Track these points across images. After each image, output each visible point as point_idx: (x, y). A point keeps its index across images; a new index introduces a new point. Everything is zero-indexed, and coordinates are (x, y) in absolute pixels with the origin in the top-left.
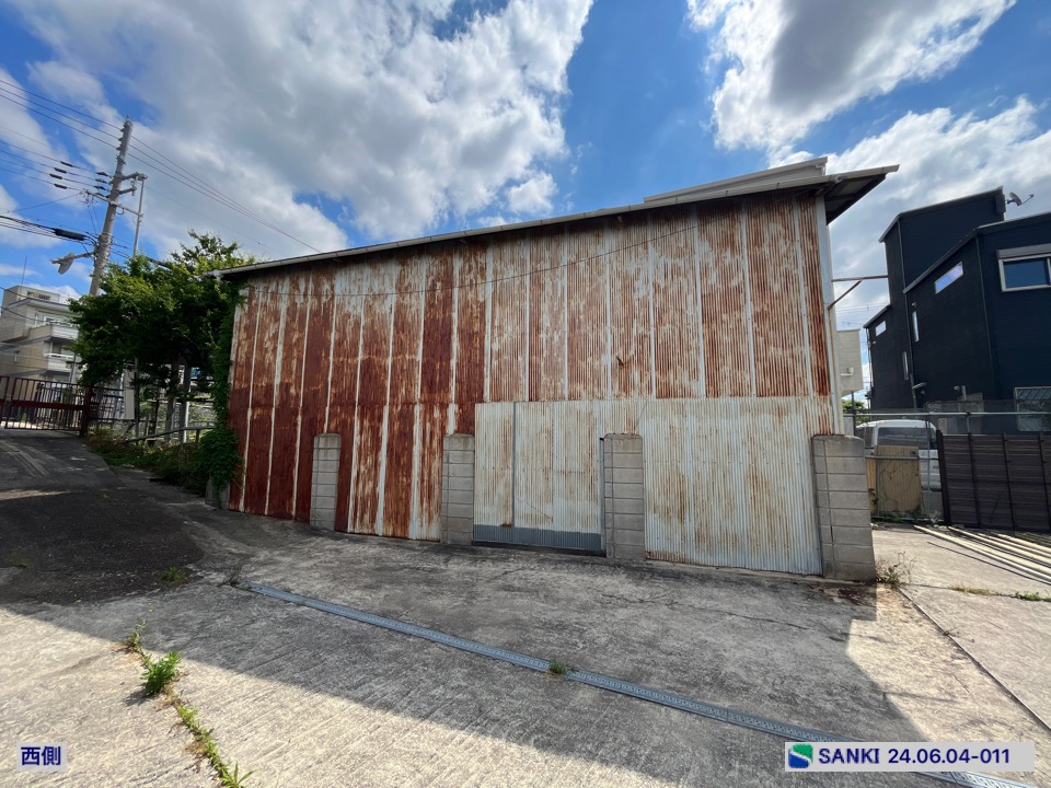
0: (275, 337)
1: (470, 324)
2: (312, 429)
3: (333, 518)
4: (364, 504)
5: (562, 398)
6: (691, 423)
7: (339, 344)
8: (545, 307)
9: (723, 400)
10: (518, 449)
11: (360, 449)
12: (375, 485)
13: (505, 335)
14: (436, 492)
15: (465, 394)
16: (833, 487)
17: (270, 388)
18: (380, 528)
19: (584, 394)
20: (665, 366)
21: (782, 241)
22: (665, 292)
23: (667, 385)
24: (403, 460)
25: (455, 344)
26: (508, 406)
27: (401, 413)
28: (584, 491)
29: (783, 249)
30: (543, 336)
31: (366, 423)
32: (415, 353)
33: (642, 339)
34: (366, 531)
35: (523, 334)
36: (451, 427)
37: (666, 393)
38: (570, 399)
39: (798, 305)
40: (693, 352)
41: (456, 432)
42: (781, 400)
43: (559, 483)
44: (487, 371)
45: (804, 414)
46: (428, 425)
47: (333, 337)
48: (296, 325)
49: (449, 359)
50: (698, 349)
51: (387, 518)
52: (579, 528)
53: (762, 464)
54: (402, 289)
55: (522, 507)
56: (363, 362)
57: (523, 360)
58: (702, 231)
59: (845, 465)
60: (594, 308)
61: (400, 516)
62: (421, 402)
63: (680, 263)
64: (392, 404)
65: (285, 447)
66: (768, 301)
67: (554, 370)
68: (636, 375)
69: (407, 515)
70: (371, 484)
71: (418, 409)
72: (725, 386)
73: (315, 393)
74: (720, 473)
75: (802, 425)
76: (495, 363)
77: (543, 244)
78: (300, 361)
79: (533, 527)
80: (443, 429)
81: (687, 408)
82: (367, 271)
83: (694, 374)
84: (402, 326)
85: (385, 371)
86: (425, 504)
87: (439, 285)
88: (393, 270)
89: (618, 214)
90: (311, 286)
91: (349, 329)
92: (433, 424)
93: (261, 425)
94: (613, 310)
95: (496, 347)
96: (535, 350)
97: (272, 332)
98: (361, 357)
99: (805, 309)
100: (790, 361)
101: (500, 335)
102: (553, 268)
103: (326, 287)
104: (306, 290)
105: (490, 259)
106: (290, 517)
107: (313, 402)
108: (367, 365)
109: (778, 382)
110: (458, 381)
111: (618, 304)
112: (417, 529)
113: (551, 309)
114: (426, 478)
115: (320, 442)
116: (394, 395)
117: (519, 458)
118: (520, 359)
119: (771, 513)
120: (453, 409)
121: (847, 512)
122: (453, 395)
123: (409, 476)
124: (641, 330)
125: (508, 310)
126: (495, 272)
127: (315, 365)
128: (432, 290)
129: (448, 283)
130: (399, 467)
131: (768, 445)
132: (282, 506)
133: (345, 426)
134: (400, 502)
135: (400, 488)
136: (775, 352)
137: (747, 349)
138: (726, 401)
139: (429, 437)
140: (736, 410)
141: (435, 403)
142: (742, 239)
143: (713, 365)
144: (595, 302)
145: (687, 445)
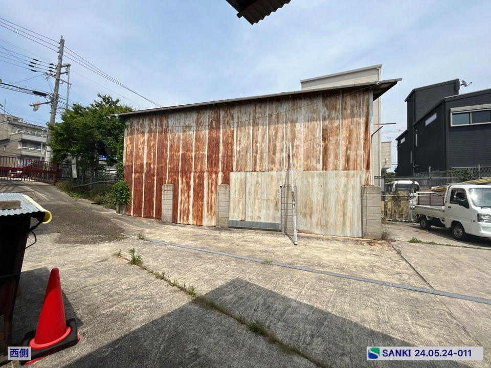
0: (143, 143)
1: (227, 139)
2: (161, 182)
3: (171, 218)
4: (184, 213)
5: (265, 171)
6: (316, 180)
7: (171, 146)
8: (259, 133)
9: (328, 172)
10: (247, 190)
11: (182, 190)
12: (188, 206)
13: (242, 144)
14: (214, 207)
15: (225, 168)
16: (369, 205)
17: (142, 165)
18: (191, 221)
19: (274, 169)
20: (306, 158)
21: (355, 108)
22: (308, 127)
23: (307, 165)
24: (200, 195)
25: (221, 148)
26: (242, 174)
27: (199, 176)
28: (273, 207)
29: (356, 111)
30: (258, 145)
31: (184, 180)
32: (204, 151)
33: (298, 146)
34: (185, 223)
35: (250, 144)
36: (220, 182)
37: (307, 168)
38: (268, 171)
39: (360, 134)
40: (318, 152)
41: (222, 183)
42: (351, 172)
43: (263, 204)
44: (234, 159)
45: (359, 177)
46: (210, 180)
47: (169, 143)
48: (152, 138)
49: (219, 153)
50: (320, 151)
51: (194, 217)
52: (271, 221)
53: (342, 197)
54: (198, 124)
55: (249, 214)
56: (182, 154)
57: (250, 155)
58: (324, 102)
59: (373, 197)
60: (279, 134)
61: (199, 217)
62: (207, 171)
63: (314, 116)
64: (195, 172)
65: (150, 190)
66: (348, 132)
67: (262, 159)
68: (295, 161)
69: (202, 217)
70: (187, 204)
71: (206, 174)
72: (330, 166)
73: (162, 167)
74: (326, 200)
75: (358, 182)
76: (238, 156)
77: (258, 106)
78: (155, 153)
79: (253, 221)
80: (216, 182)
81: (315, 175)
82: (183, 115)
83: (318, 161)
84: (198, 139)
85: (192, 158)
86: (209, 212)
87: (214, 122)
88: (194, 116)
89: (290, 95)
90: (158, 121)
91: (175, 140)
92: (212, 179)
93: (139, 179)
94: (286, 134)
95: (238, 149)
96: (254, 151)
97: (142, 141)
98: (181, 152)
99: (362, 136)
100: (355, 156)
101: (240, 144)
102: (262, 117)
103: (165, 122)
104: (156, 123)
105: (236, 112)
106: (153, 218)
107: (161, 172)
108: (184, 156)
109: (350, 165)
110: (223, 163)
111: (289, 132)
112: (205, 222)
113: (261, 134)
114: (209, 202)
115: (165, 187)
116: (196, 168)
117: (247, 194)
118: (248, 153)
119: (345, 215)
120: (220, 175)
121: (373, 214)
122: (220, 168)
123: (202, 201)
124: (298, 143)
125: (243, 134)
126: (238, 117)
127: (161, 155)
128: (211, 124)
129: (218, 122)
130: (198, 196)
131: (345, 189)
132: (149, 213)
133: (175, 181)
134: (199, 211)
135: (199, 206)
136: (350, 153)
137: (339, 151)
138: (330, 172)
139: (211, 185)
140: (334, 175)
141: (213, 172)
142: (339, 106)
143: (326, 158)
144: (278, 131)
145: (314, 189)
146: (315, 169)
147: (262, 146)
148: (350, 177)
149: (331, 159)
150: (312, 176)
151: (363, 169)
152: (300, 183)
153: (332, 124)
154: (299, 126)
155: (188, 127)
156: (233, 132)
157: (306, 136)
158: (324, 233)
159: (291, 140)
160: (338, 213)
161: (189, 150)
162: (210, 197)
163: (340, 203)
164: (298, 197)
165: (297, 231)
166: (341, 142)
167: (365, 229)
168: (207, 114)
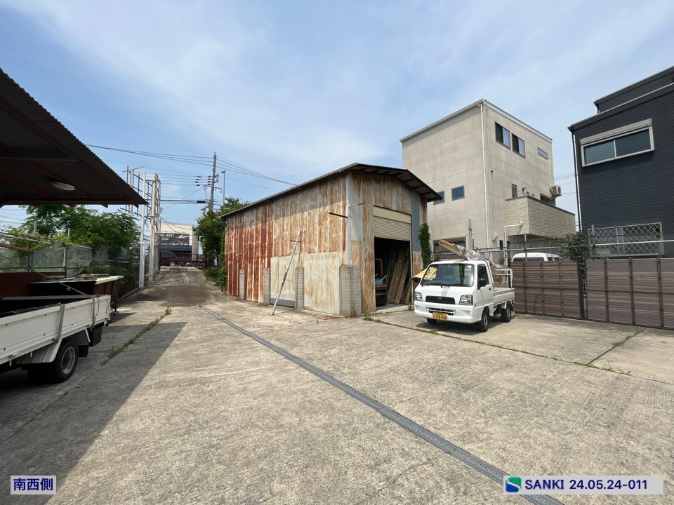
0: (233, 237)
1: (270, 230)
3: (244, 296)
4: (250, 292)
5: (288, 255)
6: (314, 262)
7: (245, 238)
8: (285, 223)
10: (279, 272)
11: (249, 273)
12: (252, 285)
14: (263, 287)
15: (269, 254)
17: (232, 254)
18: (253, 299)
19: (293, 253)
20: (310, 242)
21: (338, 193)
22: (311, 215)
23: (310, 249)
24: (257, 277)
25: (267, 237)
26: (277, 257)
27: (257, 261)
28: (292, 287)
29: (338, 196)
30: (284, 233)
31: (250, 265)
32: (259, 241)
33: (305, 232)
34: (250, 300)
35: (280, 233)
36: (266, 266)
37: (310, 252)
38: (290, 255)
40: (316, 237)
42: (335, 253)
44: (273, 246)
46: (262, 265)
47: (244, 236)
48: (236, 233)
49: (266, 242)
50: (317, 235)
51: (254, 296)
52: (291, 299)
53: (329, 277)
54: (257, 219)
57: (280, 242)
58: (319, 190)
61: (256, 296)
62: (260, 257)
63: (314, 203)
64: (255, 258)
65: (235, 274)
67: (286, 245)
68: (303, 245)
69: (258, 295)
71: (260, 259)
72: (322, 249)
73: (241, 255)
74: (320, 280)
75: (338, 262)
76: (275, 243)
77: (285, 199)
78: (237, 245)
79: (282, 299)
81: (314, 257)
83: (316, 244)
84: (257, 232)
85: (254, 247)
86: (261, 291)
87: (264, 216)
88: (255, 212)
91: (247, 233)
93: (231, 265)
94: (299, 222)
95: (275, 237)
96: (283, 239)
97: (232, 235)
98: (249, 242)
99: (342, 219)
100: (337, 238)
101: (276, 233)
105: (274, 206)
106: (236, 296)
107: (240, 261)
108: (250, 244)
109: (333, 249)
110: (268, 250)
111: (300, 220)
112: (260, 300)
114: (261, 283)
115: (241, 271)
116: (255, 255)
117: (279, 275)
119: (331, 293)
120: (266, 259)
122: (266, 255)
123: (258, 282)
125: (278, 224)
126: (275, 210)
127: (240, 246)
128: (262, 219)
129: (266, 216)
130: (256, 279)
131: (331, 269)
132: (235, 292)
133: (246, 266)
134: (256, 290)
135: (256, 286)
136: (334, 235)
137: (328, 234)
138: (322, 254)
139: (262, 268)
140: (324, 257)
141: (263, 258)
142: (328, 193)
143: (320, 241)
144: (295, 220)
145: (314, 270)
146: (314, 252)
147: (287, 233)
148: (334, 257)
149: (323, 242)
150: (312, 259)
151: (342, 250)
152: (306, 266)
153: (324, 209)
154: (306, 213)
155: (252, 222)
156: (273, 223)
157: (309, 222)
158: (320, 310)
159: (302, 227)
160: (327, 291)
161: (253, 241)
162: (261, 279)
163: (328, 282)
164: (305, 277)
165: (304, 308)
166: (329, 226)
167: (341, 307)
168: (261, 210)
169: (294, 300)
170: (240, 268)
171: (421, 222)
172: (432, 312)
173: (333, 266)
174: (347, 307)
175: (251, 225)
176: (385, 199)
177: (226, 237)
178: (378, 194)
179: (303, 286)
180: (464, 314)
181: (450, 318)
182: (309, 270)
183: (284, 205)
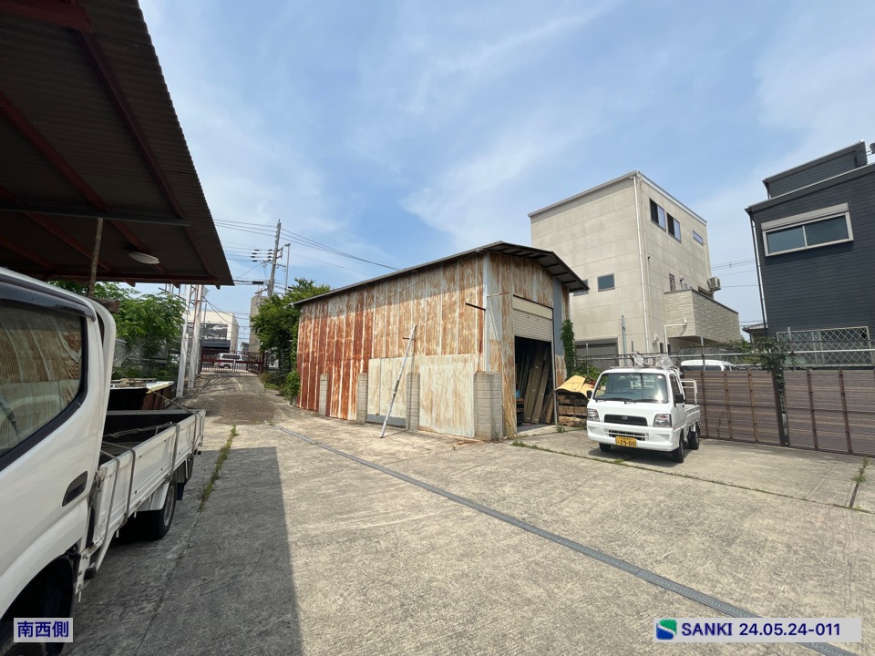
0: (311, 330)
1: (368, 323)
3: (325, 411)
4: (335, 405)
5: (396, 356)
6: (436, 367)
7: (329, 333)
8: (391, 314)
10: (382, 380)
11: (334, 380)
12: (338, 397)
14: (356, 399)
15: (366, 355)
16: (479, 397)
17: (309, 353)
18: (340, 415)
19: (403, 354)
20: (429, 341)
21: (471, 277)
22: (430, 304)
23: (429, 349)
24: (347, 385)
25: (364, 332)
26: (378, 359)
27: (347, 364)
29: (471, 281)
30: (391, 327)
31: (336, 369)
32: (351, 337)
33: (422, 327)
34: (335, 416)
35: (384, 327)
36: (361, 370)
37: (429, 353)
38: (398, 357)
40: (438, 333)
41: (363, 372)
42: (466, 356)
44: (373, 344)
45: (475, 362)
46: (355, 369)
47: (328, 330)
48: (316, 325)
49: (362, 339)
50: (440, 332)
51: (342, 410)
52: (399, 416)
53: (458, 387)
54: (349, 308)
55: (382, 407)
57: (384, 339)
58: (444, 274)
59: (484, 386)
60: (407, 314)
61: (345, 411)
62: (353, 359)
63: (436, 290)
64: (344, 360)
65: (313, 380)
67: (393, 343)
68: (419, 345)
69: (347, 410)
71: (352, 362)
72: (448, 349)
73: (322, 355)
74: (444, 390)
75: (472, 368)
76: (375, 340)
77: (392, 284)
78: (317, 341)
79: (385, 415)
80: (359, 371)
81: (435, 360)
82: (338, 300)
83: (437, 345)
84: (348, 325)
85: (343, 345)
86: (353, 405)
87: (359, 304)
88: (346, 298)
90: (321, 307)
91: (332, 326)
93: (306, 368)
94: (413, 313)
95: (376, 333)
96: (388, 335)
97: (310, 328)
98: (336, 339)
99: (477, 311)
100: (470, 336)
101: (378, 327)
102: (395, 295)
105: (375, 292)
106: (314, 411)
107: (321, 362)
108: (337, 341)
109: (465, 348)
110: (364, 349)
111: (415, 311)
112: (351, 416)
114: (353, 393)
115: (322, 377)
116: (345, 356)
117: (382, 384)
118: (383, 337)
119: (460, 409)
120: (362, 361)
122: (362, 355)
123: (348, 392)
124: (422, 323)
125: (380, 315)
126: (377, 297)
127: (322, 343)
128: (357, 308)
129: (362, 304)
130: (346, 388)
131: (461, 377)
132: (311, 405)
133: (330, 370)
134: (345, 403)
135: (345, 398)
136: (465, 332)
137: (456, 331)
138: (447, 356)
139: (355, 374)
140: (450, 360)
141: (357, 359)
142: (457, 277)
143: (444, 339)
144: (407, 311)
145: (434, 378)
146: (436, 353)
147: (394, 328)
148: (465, 361)
149: (448, 341)
150: (433, 362)
151: (477, 352)
152: (422, 371)
153: (451, 297)
154: (423, 302)
155: (341, 311)
156: (372, 313)
157: (428, 314)
158: (443, 431)
159: (416, 320)
160: (454, 406)
161: (341, 336)
162: (354, 387)
163: (456, 394)
164: (421, 387)
165: (419, 428)
166: (457, 320)
167: (476, 427)
168: (355, 297)
169: (404, 416)
170: (321, 372)
171: (564, 318)
172: (613, 436)
173: (464, 373)
174: (486, 428)
175: (340, 317)
176: (525, 287)
177: (300, 330)
178: (517, 282)
179: (419, 398)
180: (662, 440)
181: (640, 444)
182: (427, 377)
183: (390, 292)
